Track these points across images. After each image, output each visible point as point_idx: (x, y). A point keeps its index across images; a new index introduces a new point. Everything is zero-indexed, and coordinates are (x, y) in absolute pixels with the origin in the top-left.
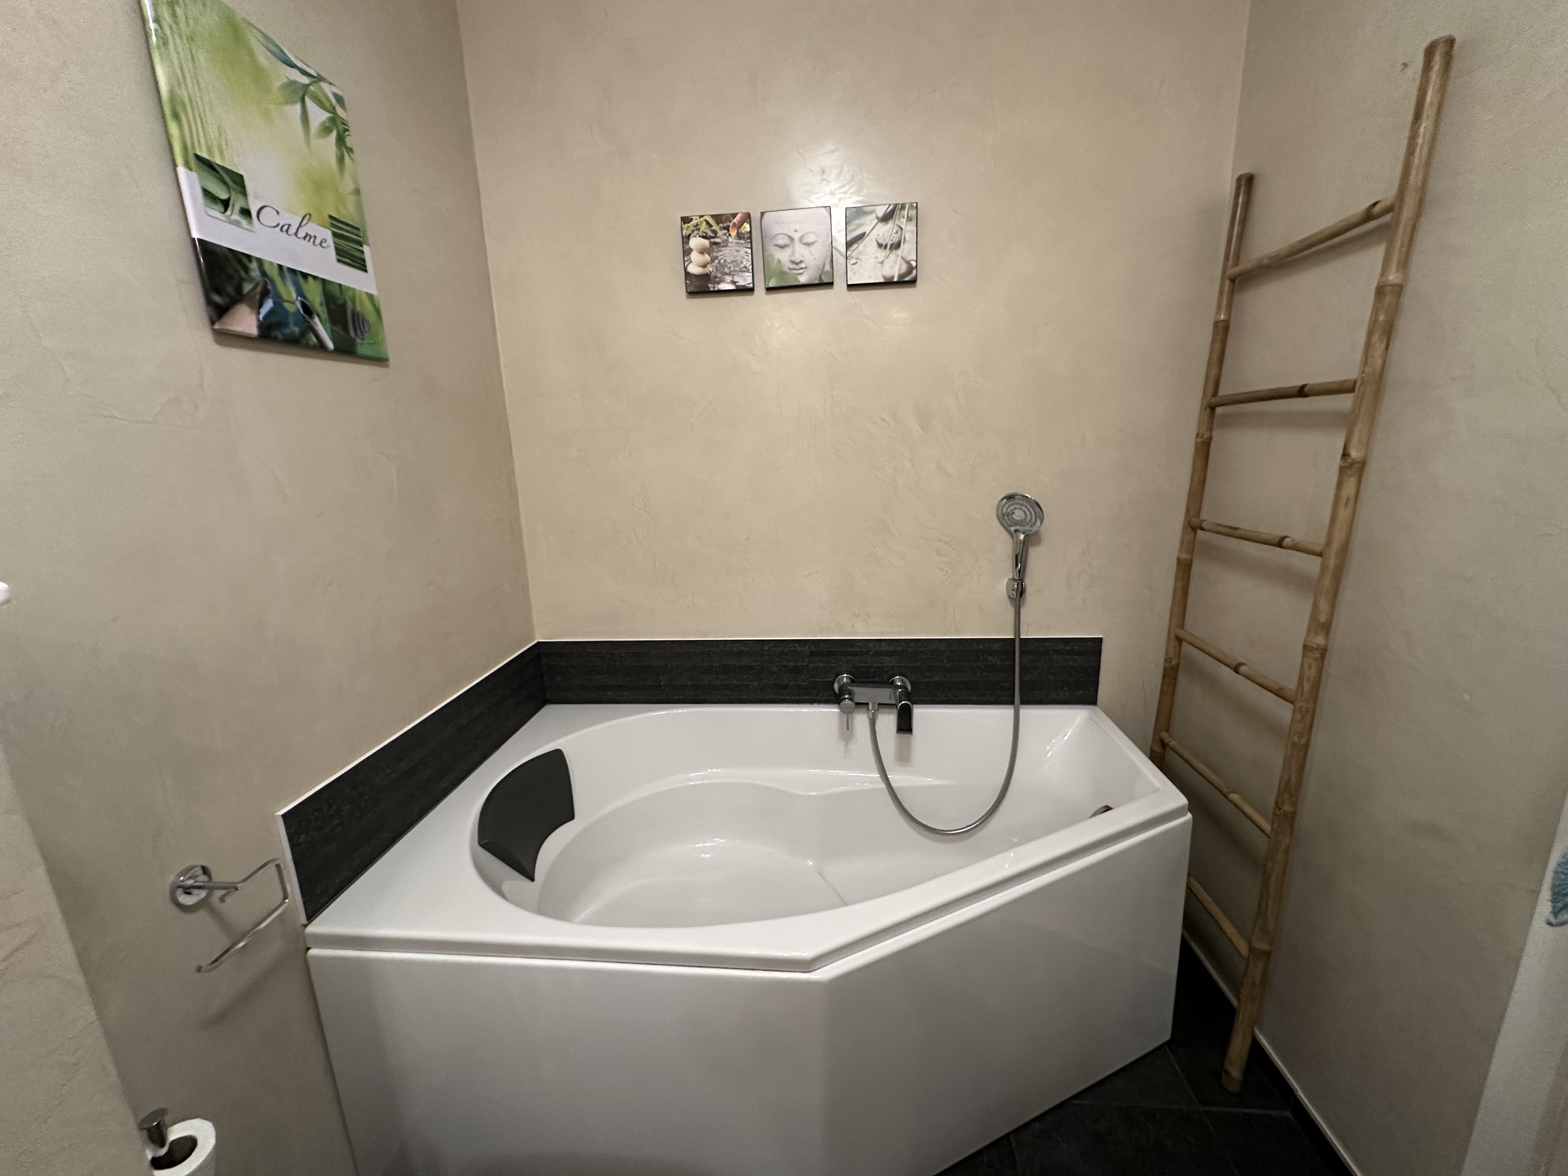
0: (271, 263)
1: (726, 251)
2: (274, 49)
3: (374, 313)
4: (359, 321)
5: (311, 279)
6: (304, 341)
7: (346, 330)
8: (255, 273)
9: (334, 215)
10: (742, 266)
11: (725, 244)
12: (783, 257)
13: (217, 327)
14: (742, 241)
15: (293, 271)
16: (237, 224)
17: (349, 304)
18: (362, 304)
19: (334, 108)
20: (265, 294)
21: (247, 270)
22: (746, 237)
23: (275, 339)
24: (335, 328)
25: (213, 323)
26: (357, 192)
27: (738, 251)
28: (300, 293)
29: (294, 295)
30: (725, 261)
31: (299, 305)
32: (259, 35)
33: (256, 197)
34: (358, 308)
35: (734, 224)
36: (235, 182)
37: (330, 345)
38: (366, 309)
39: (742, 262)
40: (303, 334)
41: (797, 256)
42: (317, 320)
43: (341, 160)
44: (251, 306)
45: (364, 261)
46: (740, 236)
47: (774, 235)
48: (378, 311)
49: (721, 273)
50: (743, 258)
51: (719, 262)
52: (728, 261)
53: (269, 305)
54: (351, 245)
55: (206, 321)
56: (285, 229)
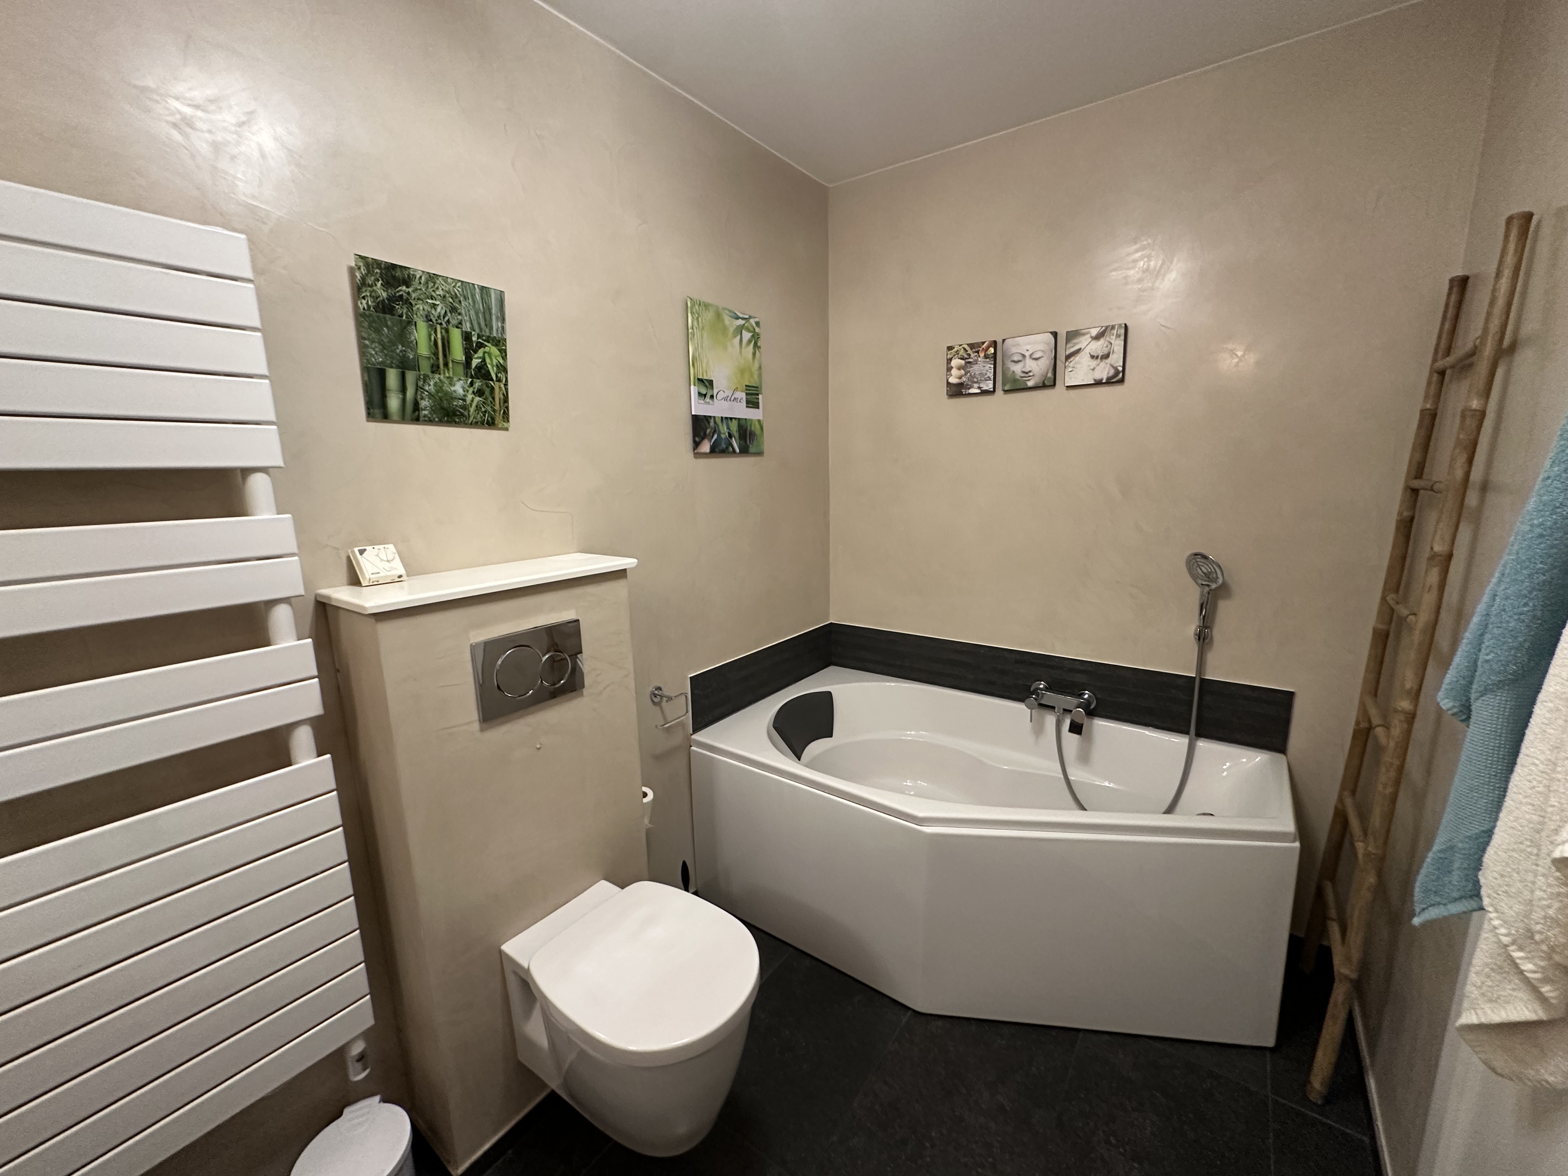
0: (719, 417)
1: (975, 367)
2: (732, 314)
3: (759, 429)
4: (752, 435)
5: (733, 420)
6: (727, 451)
7: (746, 442)
8: (712, 424)
9: (748, 384)
10: (986, 376)
11: (976, 362)
12: (1017, 369)
13: (695, 451)
14: (988, 360)
15: (726, 418)
16: (708, 403)
17: (749, 428)
18: (755, 427)
19: (754, 329)
20: (715, 432)
21: (709, 422)
22: (990, 356)
23: (716, 452)
24: (741, 442)
25: (694, 450)
26: (760, 368)
27: (984, 366)
28: (728, 428)
29: (726, 429)
30: (975, 374)
31: (727, 434)
32: (727, 312)
33: (717, 388)
34: (753, 428)
35: (983, 349)
36: (710, 385)
37: (738, 451)
38: (756, 428)
39: (986, 374)
40: (727, 448)
41: (1027, 367)
42: (733, 439)
43: (754, 354)
44: (708, 440)
45: (758, 403)
46: (986, 357)
47: (1011, 354)
48: (762, 428)
49: (971, 382)
50: (988, 371)
51: (971, 375)
52: (977, 373)
53: (715, 436)
54: (754, 397)
55: (692, 450)
56: (725, 399)
